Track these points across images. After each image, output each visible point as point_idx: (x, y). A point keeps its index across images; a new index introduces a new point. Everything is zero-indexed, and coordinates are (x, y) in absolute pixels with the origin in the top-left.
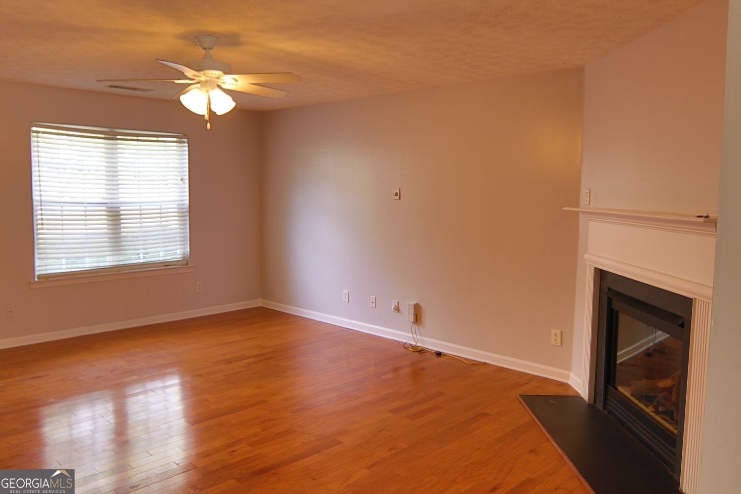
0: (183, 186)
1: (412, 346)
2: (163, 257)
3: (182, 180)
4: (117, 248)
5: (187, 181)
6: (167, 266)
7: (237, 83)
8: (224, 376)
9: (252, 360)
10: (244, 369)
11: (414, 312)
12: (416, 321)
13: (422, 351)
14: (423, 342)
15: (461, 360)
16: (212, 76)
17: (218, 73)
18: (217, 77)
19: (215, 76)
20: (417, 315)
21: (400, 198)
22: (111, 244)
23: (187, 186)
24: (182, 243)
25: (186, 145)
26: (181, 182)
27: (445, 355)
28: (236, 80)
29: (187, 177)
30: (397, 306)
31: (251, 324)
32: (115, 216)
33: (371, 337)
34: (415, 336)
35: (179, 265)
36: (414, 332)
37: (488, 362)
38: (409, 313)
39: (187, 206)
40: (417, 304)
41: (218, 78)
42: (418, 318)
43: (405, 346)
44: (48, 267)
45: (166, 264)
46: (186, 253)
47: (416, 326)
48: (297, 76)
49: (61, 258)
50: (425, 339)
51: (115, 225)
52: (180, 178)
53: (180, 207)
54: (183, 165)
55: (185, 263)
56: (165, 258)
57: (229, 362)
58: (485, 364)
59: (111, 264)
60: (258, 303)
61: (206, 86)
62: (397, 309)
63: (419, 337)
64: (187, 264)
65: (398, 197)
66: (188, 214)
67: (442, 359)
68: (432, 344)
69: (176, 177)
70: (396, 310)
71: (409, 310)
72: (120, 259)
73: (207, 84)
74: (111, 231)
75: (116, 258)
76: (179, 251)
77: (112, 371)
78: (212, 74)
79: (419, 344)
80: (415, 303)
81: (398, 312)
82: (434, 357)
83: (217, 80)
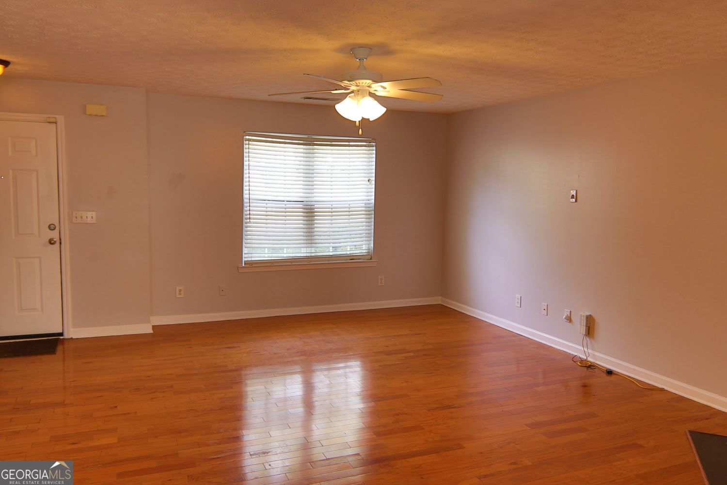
0: (370, 186)
1: (582, 361)
2: (350, 251)
3: (369, 181)
4: (310, 241)
5: (373, 182)
6: (353, 259)
7: (386, 90)
8: (380, 366)
9: (411, 354)
10: (400, 362)
11: (587, 323)
12: (589, 334)
13: (591, 366)
14: (594, 357)
15: (632, 381)
16: (364, 84)
17: (369, 82)
18: (368, 85)
19: (366, 85)
20: (589, 327)
21: (576, 201)
22: (305, 238)
23: (374, 186)
24: (367, 239)
25: (374, 148)
26: (369, 183)
27: (616, 375)
28: (384, 88)
29: (373, 179)
30: (569, 315)
31: (424, 320)
32: (310, 212)
33: (541, 346)
34: (586, 350)
35: (364, 260)
36: (585, 344)
37: (666, 388)
38: (581, 325)
39: (373, 205)
40: (590, 315)
41: (369, 87)
42: (590, 329)
43: (574, 358)
44: (253, 255)
45: (352, 258)
46: (371, 248)
47: (588, 339)
48: (436, 80)
49: (265, 248)
50: (597, 354)
51: (309, 220)
52: (367, 179)
53: (367, 206)
54: (370, 167)
55: (369, 257)
56: (351, 252)
57: (389, 353)
58: (662, 390)
59: (305, 255)
60: (437, 300)
61: (358, 94)
62: (569, 319)
63: (590, 351)
64: (371, 259)
65: (574, 200)
66: (373, 212)
67: (613, 378)
68: (603, 359)
69: (363, 179)
70: (567, 320)
71: (581, 322)
72: (312, 251)
73: (359, 93)
74: (305, 226)
75: (309, 250)
76: (364, 247)
77: (288, 349)
78: (363, 83)
79: (589, 359)
80: (588, 314)
81: (570, 322)
82: (604, 375)
83: (368, 88)
